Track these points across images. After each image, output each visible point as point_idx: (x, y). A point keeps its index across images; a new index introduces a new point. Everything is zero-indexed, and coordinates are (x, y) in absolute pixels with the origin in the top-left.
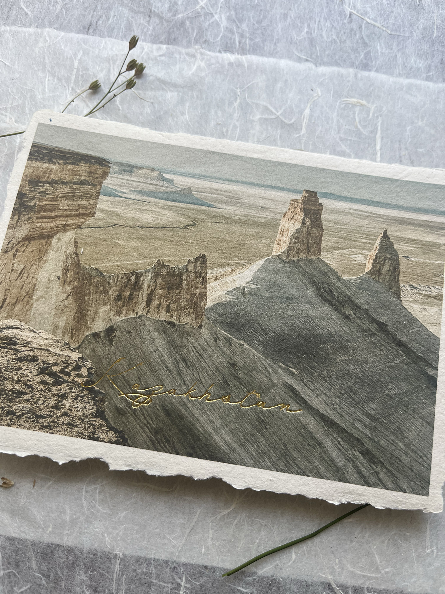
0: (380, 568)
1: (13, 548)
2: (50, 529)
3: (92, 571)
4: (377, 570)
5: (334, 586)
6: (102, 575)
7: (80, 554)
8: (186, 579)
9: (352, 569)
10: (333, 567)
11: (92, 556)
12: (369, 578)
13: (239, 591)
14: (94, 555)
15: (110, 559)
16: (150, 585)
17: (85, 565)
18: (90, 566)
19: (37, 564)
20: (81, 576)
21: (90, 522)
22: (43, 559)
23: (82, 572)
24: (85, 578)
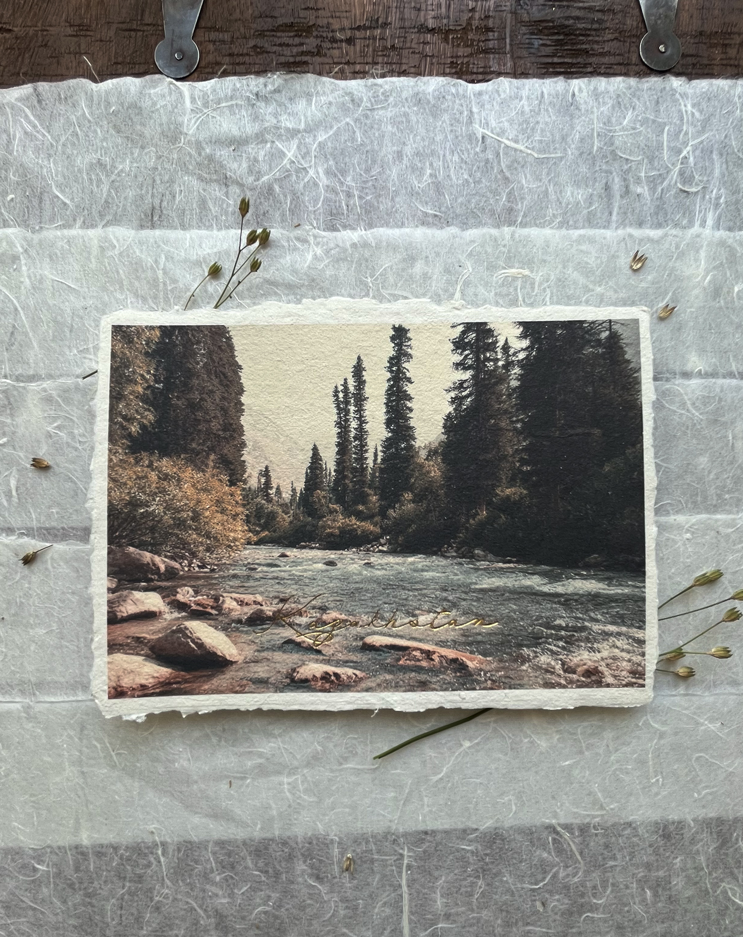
0: (604, 805)
1: (224, 851)
2: (259, 826)
3: (311, 859)
4: (602, 808)
5: (559, 829)
6: (321, 861)
7: (295, 846)
8: (409, 848)
9: (576, 810)
10: (555, 812)
11: (307, 845)
12: (594, 817)
13: (463, 849)
14: (310, 843)
15: (327, 845)
16: (372, 861)
17: (303, 855)
18: (308, 855)
19: (252, 862)
20: (301, 866)
21: (298, 813)
22: (258, 856)
23: (301, 862)
24: (305, 868)
